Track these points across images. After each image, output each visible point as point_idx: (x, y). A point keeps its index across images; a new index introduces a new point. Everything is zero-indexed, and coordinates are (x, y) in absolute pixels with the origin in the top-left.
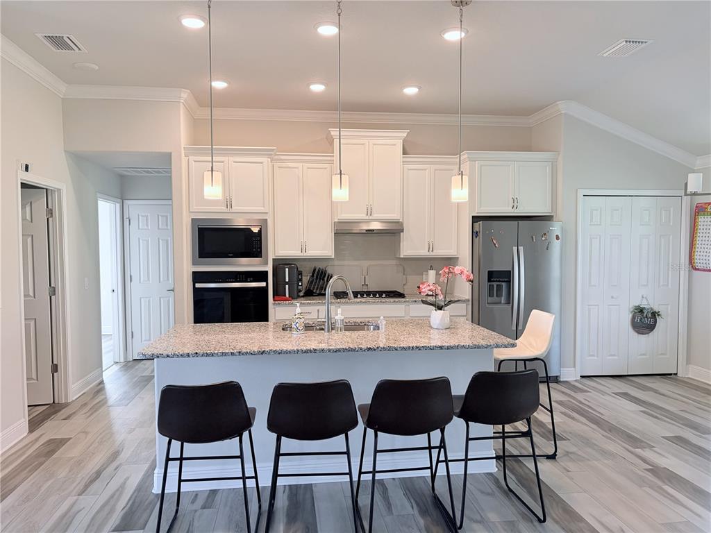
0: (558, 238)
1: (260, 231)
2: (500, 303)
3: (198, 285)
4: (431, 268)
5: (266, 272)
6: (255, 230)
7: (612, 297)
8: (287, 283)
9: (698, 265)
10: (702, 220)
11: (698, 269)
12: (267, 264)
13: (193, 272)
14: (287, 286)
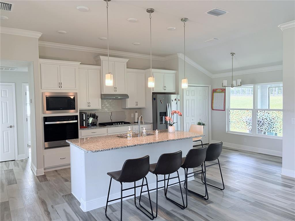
0: (179, 100)
1: (74, 98)
2: (162, 124)
3: (46, 123)
4: (136, 112)
5: (77, 116)
6: (72, 97)
7: (192, 120)
8: (84, 120)
9: (214, 109)
10: (215, 94)
11: (213, 110)
12: (77, 112)
13: (44, 117)
14: (84, 122)
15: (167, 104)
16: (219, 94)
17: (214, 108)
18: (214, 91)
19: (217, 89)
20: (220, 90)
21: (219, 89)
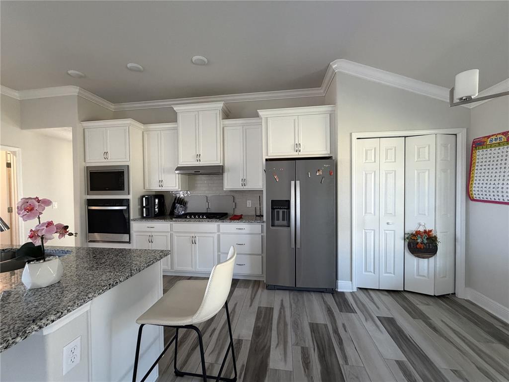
0: (331, 173)
5: (129, 200)
7: (388, 224)
8: (144, 207)
12: (129, 195)
13: (87, 199)
15: (293, 183)
16: (495, 151)
17: (478, 196)
18: (478, 144)
19: (488, 137)
20: (501, 136)
21: (496, 135)
